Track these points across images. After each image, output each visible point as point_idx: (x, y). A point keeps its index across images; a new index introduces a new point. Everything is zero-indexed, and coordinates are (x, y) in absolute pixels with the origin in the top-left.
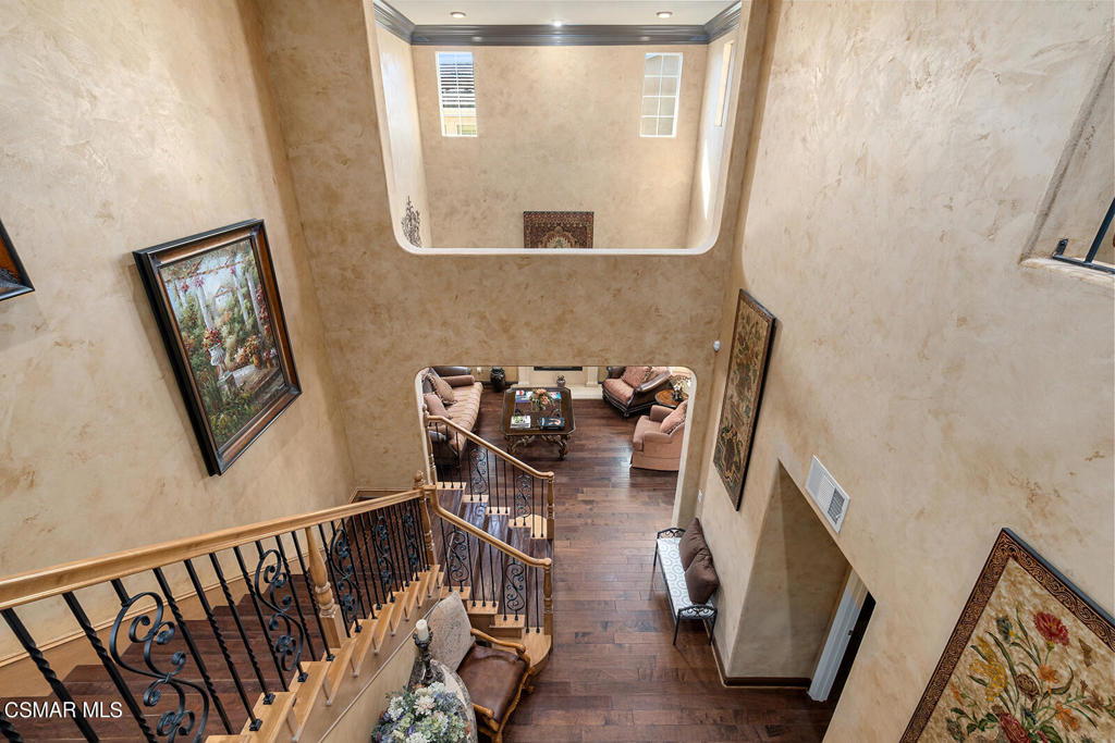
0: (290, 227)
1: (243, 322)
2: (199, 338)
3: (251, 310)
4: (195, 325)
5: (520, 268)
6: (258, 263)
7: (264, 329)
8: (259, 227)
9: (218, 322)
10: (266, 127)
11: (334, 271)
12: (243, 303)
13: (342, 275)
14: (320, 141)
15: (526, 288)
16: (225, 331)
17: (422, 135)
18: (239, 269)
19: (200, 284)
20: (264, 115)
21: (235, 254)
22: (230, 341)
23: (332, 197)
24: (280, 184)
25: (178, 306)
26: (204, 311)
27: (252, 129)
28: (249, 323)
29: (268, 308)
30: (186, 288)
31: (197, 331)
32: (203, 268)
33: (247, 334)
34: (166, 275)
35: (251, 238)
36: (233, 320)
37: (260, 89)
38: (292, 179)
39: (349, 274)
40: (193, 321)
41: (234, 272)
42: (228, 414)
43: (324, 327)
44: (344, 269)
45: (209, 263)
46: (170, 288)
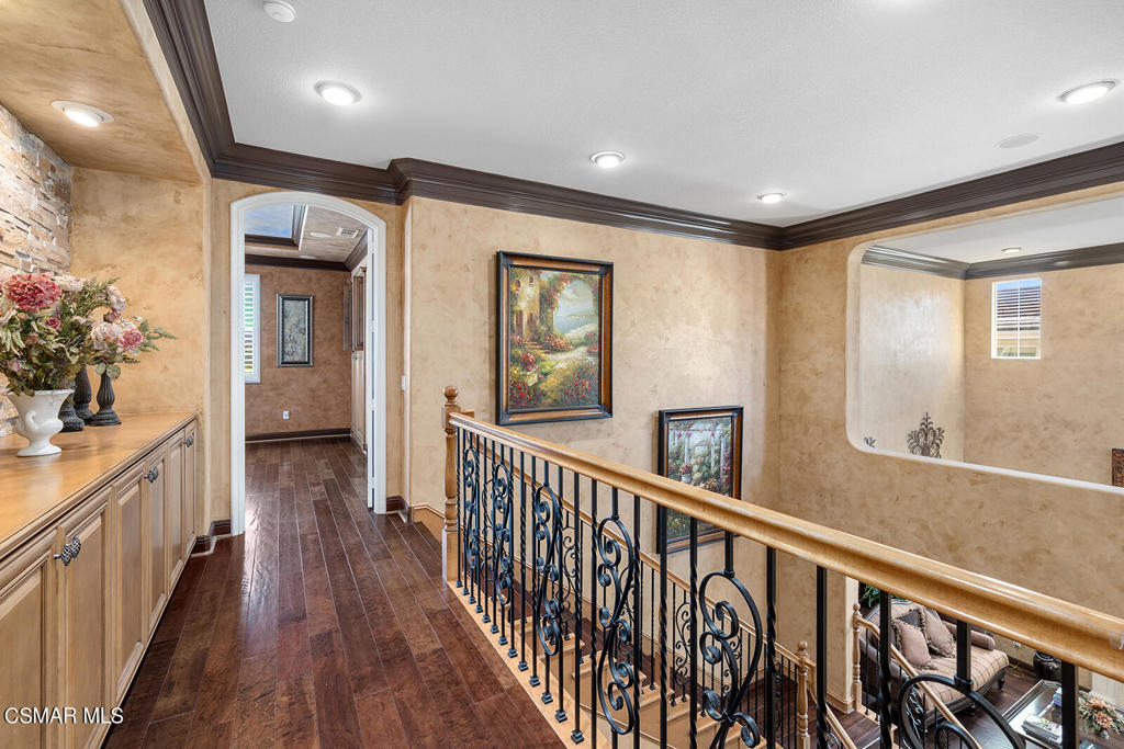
0: (768, 416)
1: (710, 467)
2: (678, 467)
3: (718, 462)
4: (678, 458)
5: (972, 485)
6: (732, 434)
7: (724, 478)
8: (740, 411)
9: (693, 461)
10: (768, 351)
11: (795, 453)
12: (714, 456)
13: (801, 458)
14: (802, 360)
15: (980, 507)
16: (695, 468)
17: (966, 357)
18: (717, 434)
19: (689, 436)
20: (768, 343)
21: (717, 424)
22: (697, 476)
23: (804, 398)
24: (768, 387)
25: (672, 444)
26: (686, 451)
27: (755, 353)
28: (714, 469)
29: (731, 465)
30: (680, 436)
31: (678, 462)
32: (693, 427)
33: (710, 476)
34: (671, 426)
35: (732, 417)
36: (703, 464)
37: (769, 328)
38: (780, 383)
39: (805, 458)
40: (678, 456)
41: (713, 435)
42: (681, 521)
43: (780, 498)
44: (803, 453)
45: (698, 425)
46: (671, 433)
